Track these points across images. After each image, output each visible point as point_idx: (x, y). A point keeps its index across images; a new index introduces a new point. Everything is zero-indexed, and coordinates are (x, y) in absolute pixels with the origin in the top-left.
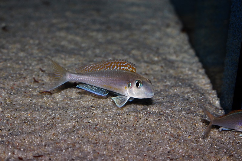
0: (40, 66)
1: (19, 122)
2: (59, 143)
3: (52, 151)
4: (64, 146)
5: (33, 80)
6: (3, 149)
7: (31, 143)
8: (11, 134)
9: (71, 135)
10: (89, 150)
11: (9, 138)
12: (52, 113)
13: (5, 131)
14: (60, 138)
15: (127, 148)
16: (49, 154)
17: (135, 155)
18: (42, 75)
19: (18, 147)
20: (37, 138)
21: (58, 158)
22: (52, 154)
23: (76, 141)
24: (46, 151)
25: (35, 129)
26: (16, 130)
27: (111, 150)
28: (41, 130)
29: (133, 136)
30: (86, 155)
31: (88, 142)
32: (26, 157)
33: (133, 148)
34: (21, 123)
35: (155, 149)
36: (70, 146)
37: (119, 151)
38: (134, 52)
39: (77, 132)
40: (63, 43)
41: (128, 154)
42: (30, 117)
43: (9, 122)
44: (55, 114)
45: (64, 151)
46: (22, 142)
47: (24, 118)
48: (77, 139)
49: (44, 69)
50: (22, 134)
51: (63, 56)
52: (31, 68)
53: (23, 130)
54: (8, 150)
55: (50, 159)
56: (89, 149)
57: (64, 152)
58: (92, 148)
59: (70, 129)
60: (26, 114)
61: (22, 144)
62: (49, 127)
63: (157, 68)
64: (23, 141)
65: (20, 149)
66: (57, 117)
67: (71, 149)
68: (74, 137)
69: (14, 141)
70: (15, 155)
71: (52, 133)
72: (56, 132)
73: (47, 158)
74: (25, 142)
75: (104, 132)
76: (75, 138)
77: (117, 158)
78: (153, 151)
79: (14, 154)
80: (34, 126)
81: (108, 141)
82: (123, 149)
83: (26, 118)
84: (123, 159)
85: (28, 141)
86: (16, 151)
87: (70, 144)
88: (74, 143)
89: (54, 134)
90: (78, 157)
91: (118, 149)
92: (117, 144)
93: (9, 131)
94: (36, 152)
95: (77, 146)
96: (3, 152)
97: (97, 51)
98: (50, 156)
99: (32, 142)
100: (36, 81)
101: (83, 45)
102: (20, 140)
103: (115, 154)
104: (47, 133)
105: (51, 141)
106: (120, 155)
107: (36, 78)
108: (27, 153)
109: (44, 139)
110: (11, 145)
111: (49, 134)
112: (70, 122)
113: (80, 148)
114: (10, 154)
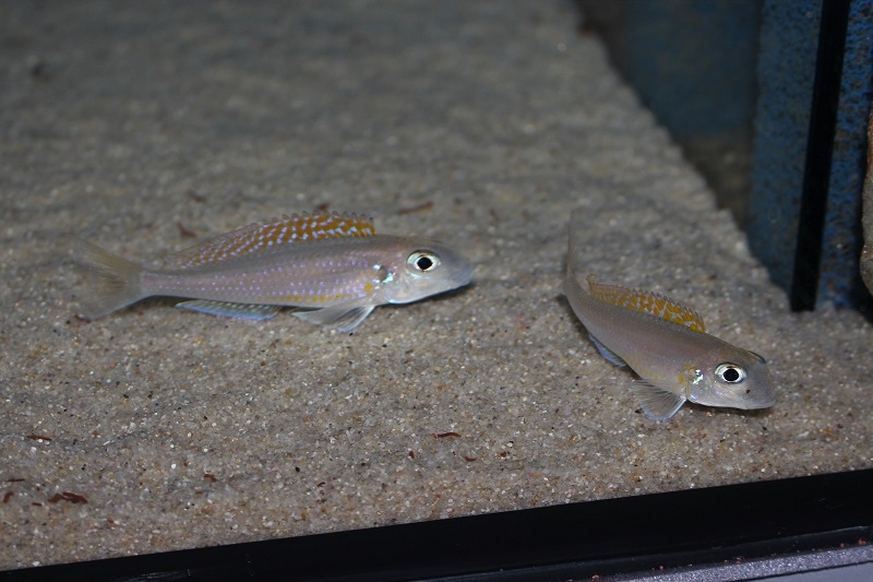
0: (186, 184)
1: (172, 366)
2: (311, 418)
3: (298, 446)
4: (326, 426)
5: (177, 232)
6: (150, 456)
7: (227, 426)
8: (162, 407)
9: (341, 390)
10: (406, 428)
11: (158, 418)
12: (267, 329)
13: (139, 399)
14: (311, 403)
15: (515, 411)
16: (290, 454)
17: (544, 429)
18: (202, 214)
19: (192, 444)
20: (244, 411)
21: (320, 462)
22: (299, 455)
23: (359, 407)
24: (278, 448)
25: (230, 384)
26: (170, 393)
27: (470, 421)
28: (248, 386)
29: (526, 374)
30: (402, 446)
31: (396, 405)
32: (224, 471)
33: (532, 410)
34: (178, 370)
35: (598, 406)
36: (346, 425)
37: (492, 421)
38: (458, 112)
39: (357, 380)
40: (234, 103)
41: (519, 428)
42: (200, 348)
43: (141, 368)
44: (277, 329)
45: (332, 440)
46: (201, 426)
47: (181, 353)
48: (362, 401)
49: (201, 192)
50: (193, 401)
51: (248, 146)
52: (160, 193)
53: (193, 390)
54: (168, 456)
55: (297, 469)
56: (403, 425)
57: (335, 444)
58: (412, 424)
59: (334, 373)
60: (186, 340)
61: (202, 431)
62: (269, 372)
63: (539, 156)
64: (204, 424)
65: (200, 450)
66: (284, 339)
67: (353, 431)
68: (353, 396)
69: (174, 425)
70: (191, 467)
71: (283, 390)
72: (293, 386)
73: (289, 467)
74: (209, 426)
75: (437, 372)
76: (354, 398)
77: (492, 443)
78: (593, 413)
79: (186, 465)
80: (224, 374)
81: (457, 396)
82: (503, 417)
83: (191, 351)
84: (510, 445)
85: (218, 421)
86: (191, 457)
87: (345, 416)
88: (358, 413)
89: (288, 392)
90: (379, 453)
91: (490, 417)
92: (483, 401)
93: (150, 396)
94: (249, 452)
95: (367, 422)
96: (153, 465)
97: (346, 120)
98: (295, 461)
99: (230, 421)
100: (186, 234)
101: (297, 104)
102: (194, 421)
103: (482, 434)
104: (268, 393)
105: (284, 416)
106: (500, 433)
107: (186, 223)
108: (226, 460)
109: (264, 410)
110: (172, 440)
111: (273, 393)
112: (327, 352)
113: (377, 425)
114: (174, 466)
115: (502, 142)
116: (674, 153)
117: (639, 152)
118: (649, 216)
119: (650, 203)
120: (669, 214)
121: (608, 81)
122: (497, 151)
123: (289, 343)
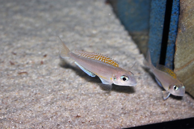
0: (11, 50)
1: (11, 101)
2: (45, 113)
3: (43, 121)
4: (49, 115)
5: (10, 64)
6: (7, 125)
7: (25, 116)
8: (10, 112)
9: (52, 106)
10: (68, 115)
11: (9, 115)
12: (34, 90)
13: (4, 110)
14: (45, 109)
15: (93, 110)
16: (41, 123)
17: (100, 114)
18: (16, 58)
19: (17, 121)
20: (29, 112)
21: (48, 125)
22: (43, 123)
23: (57, 110)
24: (38, 121)
25: (26, 105)
26: (11, 108)
27: (82, 113)
28: (30, 105)
29: (96, 100)
30: (67, 120)
31: (65, 109)
32: (25, 128)
33: (97, 109)
34: (12, 102)
35: (113, 108)
36: (54, 115)
37: (88, 113)
38: (77, 28)
39: (56, 103)
40: (22, 25)
41: (95, 114)
42: (18, 95)
43: (4, 101)
44: (36, 90)
45: (51, 119)
46: (19, 117)
47: (13, 97)
48: (57, 109)
49: (15, 52)
50: (17, 110)
51: (26, 39)
52: (5, 53)
53: (17, 107)
54: (12, 125)
55: (43, 127)
56: (67, 114)
57: (51, 120)
58: (69, 114)
59: (50, 101)
60: (14, 94)
61: (19, 118)
62: (35, 102)
63: (97, 40)
64: (20, 116)
65: (19, 123)
67: (55, 117)
68: (55, 107)
69: (13, 117)
70: (17, 127)
71: (38, 106)
72: (41, 105)
73: (41, 126)
75: (75, 101)
76: (55, 108)
77: (88, 118)
78: (111, 110)
79: (16, 127)
80: (24, 103)
81: (79, 107)
82: (90, 111)
83: (15, 96)
84: (92, 118)
85: (23, 115)
86: (17, 125)
87: (54, 113)
88: (56, 112)
89: (40, 107)
90: (62, 122)
91: (87, 111)
92: (86, 108)
93: (6, 109)
94: (31, 123)
95: (59, 114)
96: (8, 127)
97: (50, 30)
98: (42, 125)
99: (26, 115)
100: (12, 64)
101: (37, 25)
102: (18, 116)
103: (86, 116)
104: (35, 107)
105: (39, 113)
106: (90, 116)
107: (12, 61)
108: (25, 125)
109: (34, 112)
110: (12, 121)
112: (48, 96)
113: (61, 115)
114: (13, 127)
115: (88, 36)
116: (129, 38)
117: (121, 38)
118: (124, 57)
119: (124, 53)
120: (129, 56)
121: (113, 17)
122: (87, 39)
123: (39, 94)
